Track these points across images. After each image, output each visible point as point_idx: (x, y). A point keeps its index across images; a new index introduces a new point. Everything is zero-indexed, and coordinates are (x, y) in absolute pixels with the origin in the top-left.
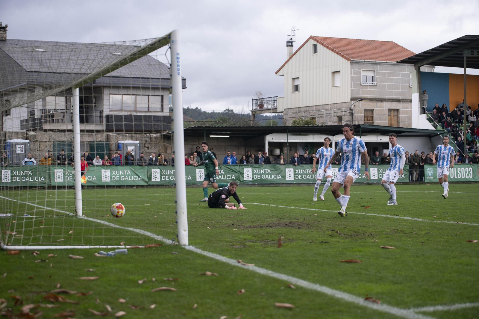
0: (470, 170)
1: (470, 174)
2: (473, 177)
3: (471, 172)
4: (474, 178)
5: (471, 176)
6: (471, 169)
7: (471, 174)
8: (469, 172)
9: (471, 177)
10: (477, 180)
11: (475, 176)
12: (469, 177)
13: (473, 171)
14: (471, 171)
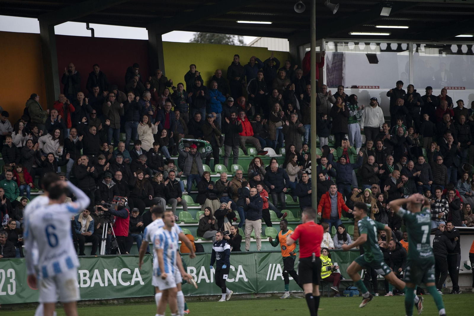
0: (9, 276)
1: (9, 286)
2: (17, 293)
3: (11, 281)
4: (21, 294)
5: (12, 290)
6: (11, 273)
7: (11, 284)
8: (7, 280)
9: (13, 293)
10: (28, 301)
11: (23, 290)
12: (7, 293)
13: (18, 278)
14: (11, 278)
